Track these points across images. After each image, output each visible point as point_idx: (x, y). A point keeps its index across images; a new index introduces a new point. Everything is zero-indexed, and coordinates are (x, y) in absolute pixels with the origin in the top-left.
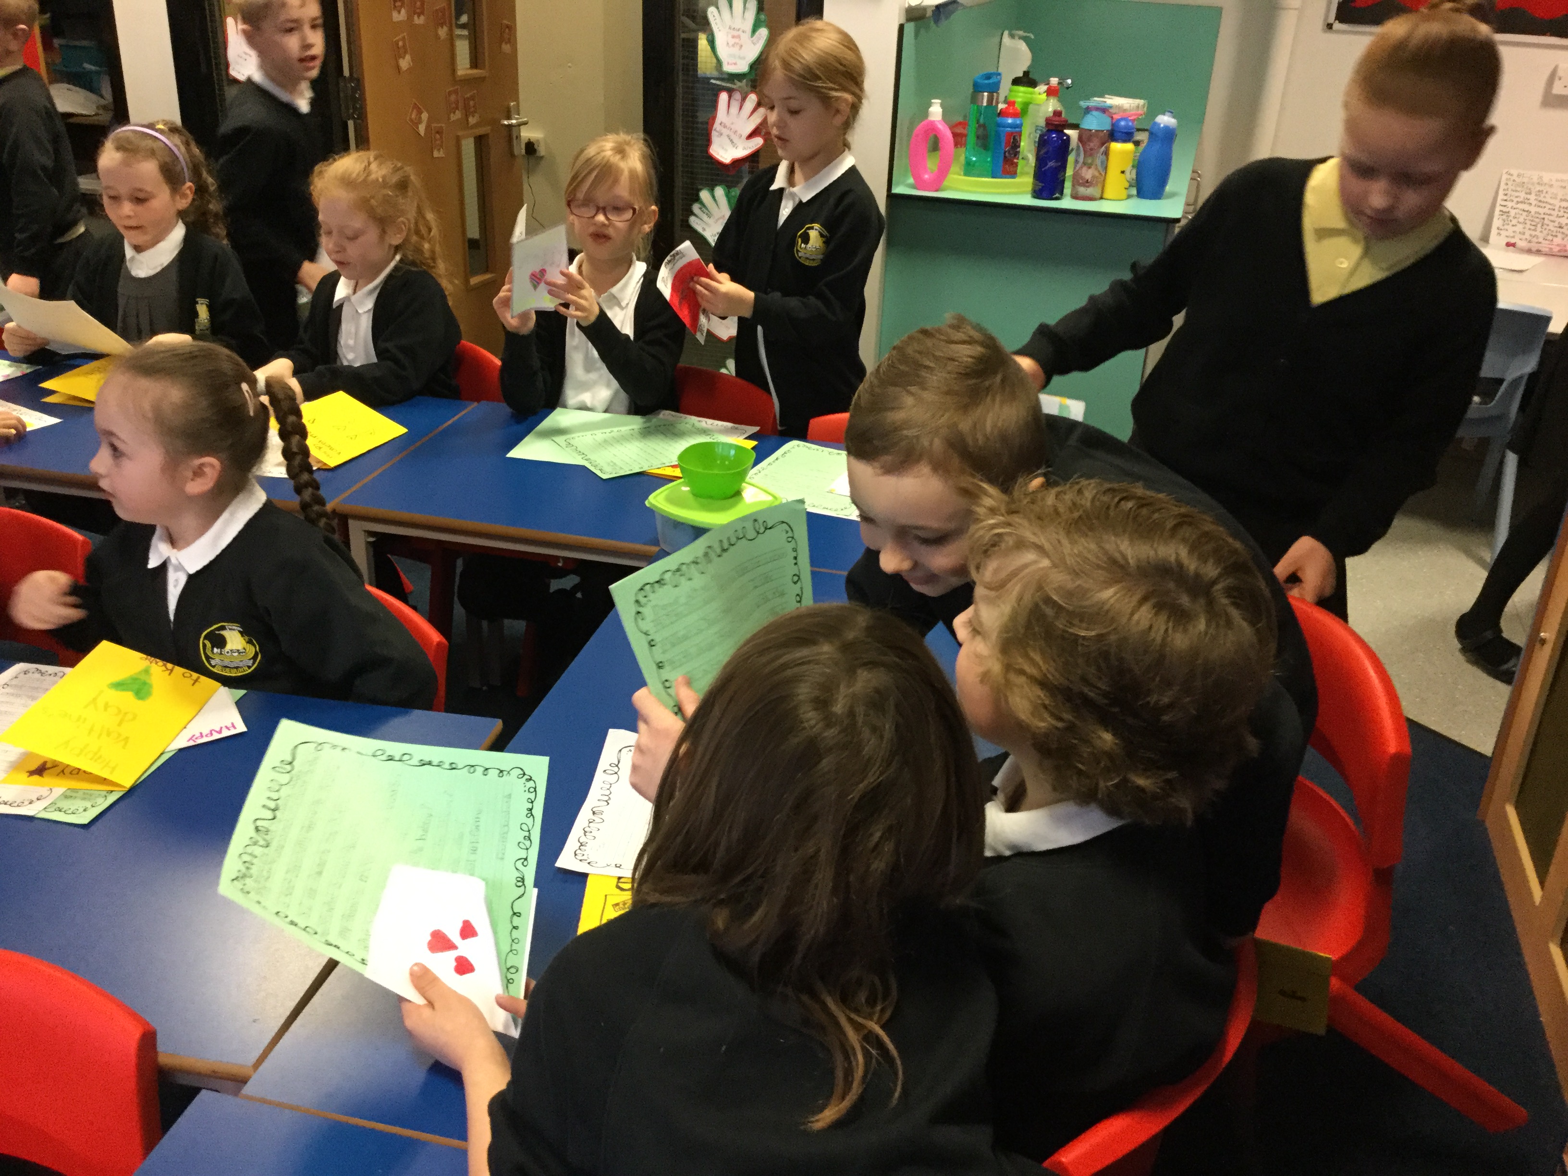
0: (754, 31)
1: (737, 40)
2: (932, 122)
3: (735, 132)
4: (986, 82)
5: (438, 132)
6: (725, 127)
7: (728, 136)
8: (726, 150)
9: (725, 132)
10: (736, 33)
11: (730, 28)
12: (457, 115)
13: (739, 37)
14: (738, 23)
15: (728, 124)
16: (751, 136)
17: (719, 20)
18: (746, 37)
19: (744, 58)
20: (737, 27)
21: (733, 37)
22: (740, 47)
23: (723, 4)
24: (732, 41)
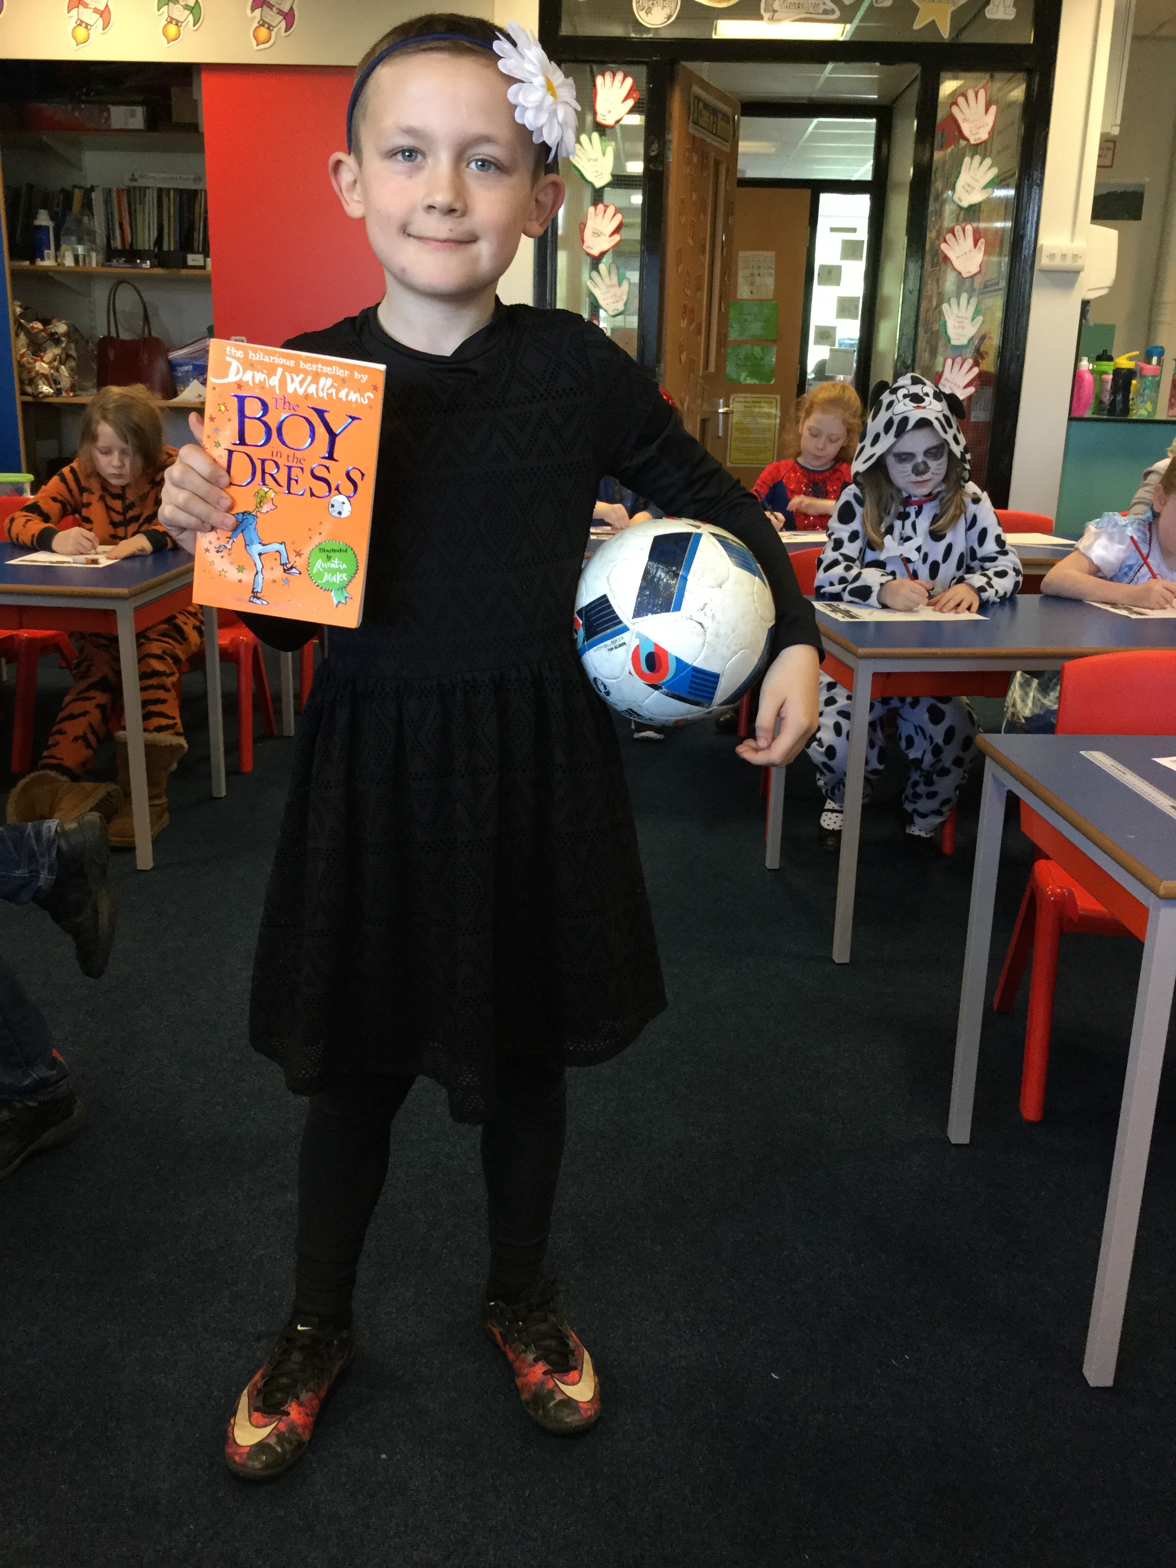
0: (973, 320)
1: (961, 324)
3: (955, 384)
6: (948, 381)
9: (948, 384)
10: (960, 320)
11: (957, 316)
13: (962, 322)
14: (963, 313)
15: (950, 379)
16: (965, 387)
17: (949, 312)
18: (967, 323)
19: (963, 336)
20: (961, 315)
21: (959, 322)
22: (964, 328)
23: (953, 301)
24: (957, 325)
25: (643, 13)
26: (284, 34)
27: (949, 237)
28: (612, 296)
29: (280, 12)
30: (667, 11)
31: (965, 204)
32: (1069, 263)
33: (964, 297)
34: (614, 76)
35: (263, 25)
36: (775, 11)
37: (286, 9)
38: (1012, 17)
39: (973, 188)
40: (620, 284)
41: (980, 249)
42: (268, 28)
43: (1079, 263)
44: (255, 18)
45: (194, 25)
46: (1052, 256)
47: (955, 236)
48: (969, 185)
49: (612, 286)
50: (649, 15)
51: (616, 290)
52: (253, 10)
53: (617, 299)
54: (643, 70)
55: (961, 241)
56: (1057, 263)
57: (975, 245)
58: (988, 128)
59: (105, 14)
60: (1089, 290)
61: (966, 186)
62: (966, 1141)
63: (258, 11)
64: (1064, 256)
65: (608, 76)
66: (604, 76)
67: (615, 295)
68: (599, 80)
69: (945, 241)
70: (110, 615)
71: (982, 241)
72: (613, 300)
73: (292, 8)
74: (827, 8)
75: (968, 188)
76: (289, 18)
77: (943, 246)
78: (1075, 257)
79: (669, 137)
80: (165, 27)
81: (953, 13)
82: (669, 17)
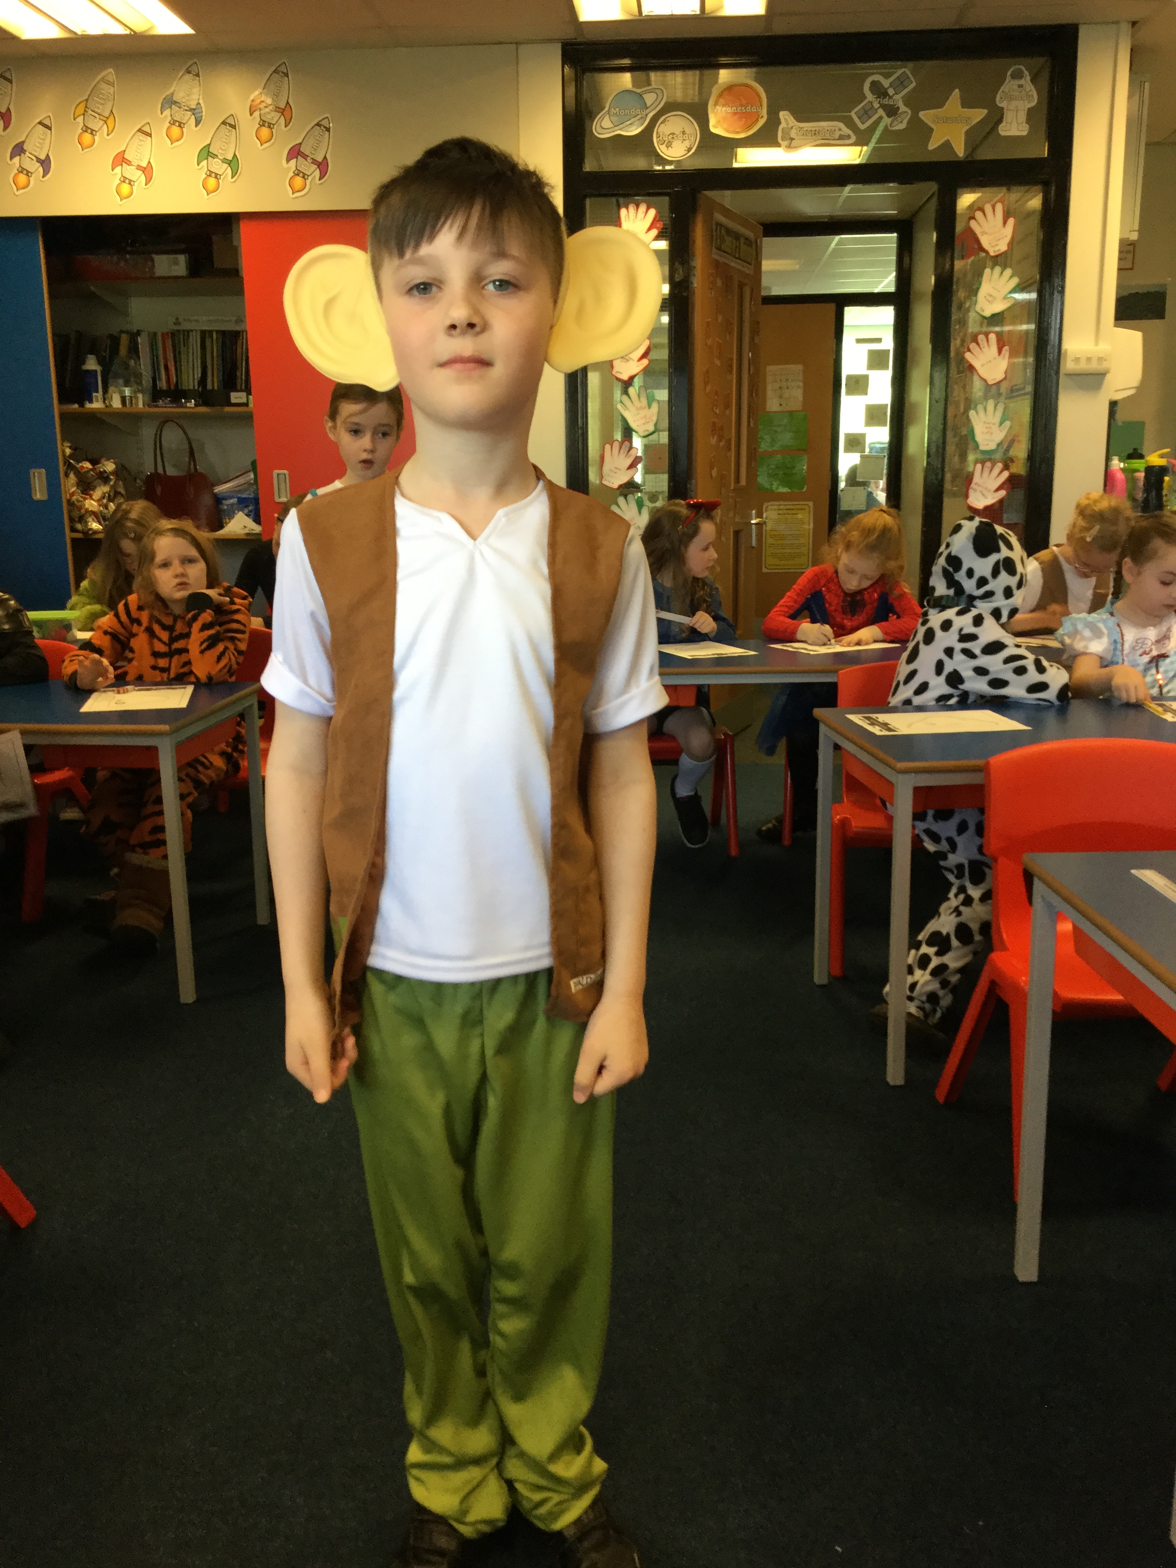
0: (1001, 424)
1: (989, 430)
2: (1114, 471)
3: (986, 488)
6: (979, 485)
7: (981, 492)
8: (979, 501)
9: (979, 489)
10: (988, 426)
11: (984, 422)
13: (991, 427)
16: (997, 491)
17: (976, 419)
18: (995, 428)
19: (993, 440)
22: (992, 433)
23: (980, 407)
24: (986, 430)
25: (663, 148)
26: (318, 182)
27: (973, 346)
28: (642, 418)
29: (314, 162)
30: (687, 144)
31: (987, 314)
32: (1094, 366)
33: (991, 403)
34: (638, 207)
35: (298, 175)
36: (792, 139)
37: (320, 159)
38: (1025, 133)
39: (995, 298)
40: (649, 406)
41: (1004, 357)
42: (303, 177)
43: (1105, 365)
44: (289, 169)
45: (232, 178)
46: (1077, 360)
47: (978, 344)
48: (990, 296)
49: (642, 408)
50: (670, 148)
51: (646, 412)
52: (288, 160)
53: (647, 421)
54: (667, 199)
55: (986, 350)
56: (1083, 366)
57: (1000, 351)
58: (1008, 239)
59: (147, 171)
60: (1117, 391)
61: (988, 297)
62: (1034, 1278)
63: (293, 162)
64: (1089, 359)
65: (632, 208)
66: (627, 208)
67: (645, 416)
68: (623, 212)
69: (969, 350)
70: (152, 751)
71: (1006, 348)
72: (643, 421)
73: (325, 158)
74: (843, 133)
75: (990, 299)
76: (323, 166)
77: (968, 355)
78: (1100, 359)
79: (693, 264)
80: (205, 179)
81: (967, 133)
82: (689, 150)
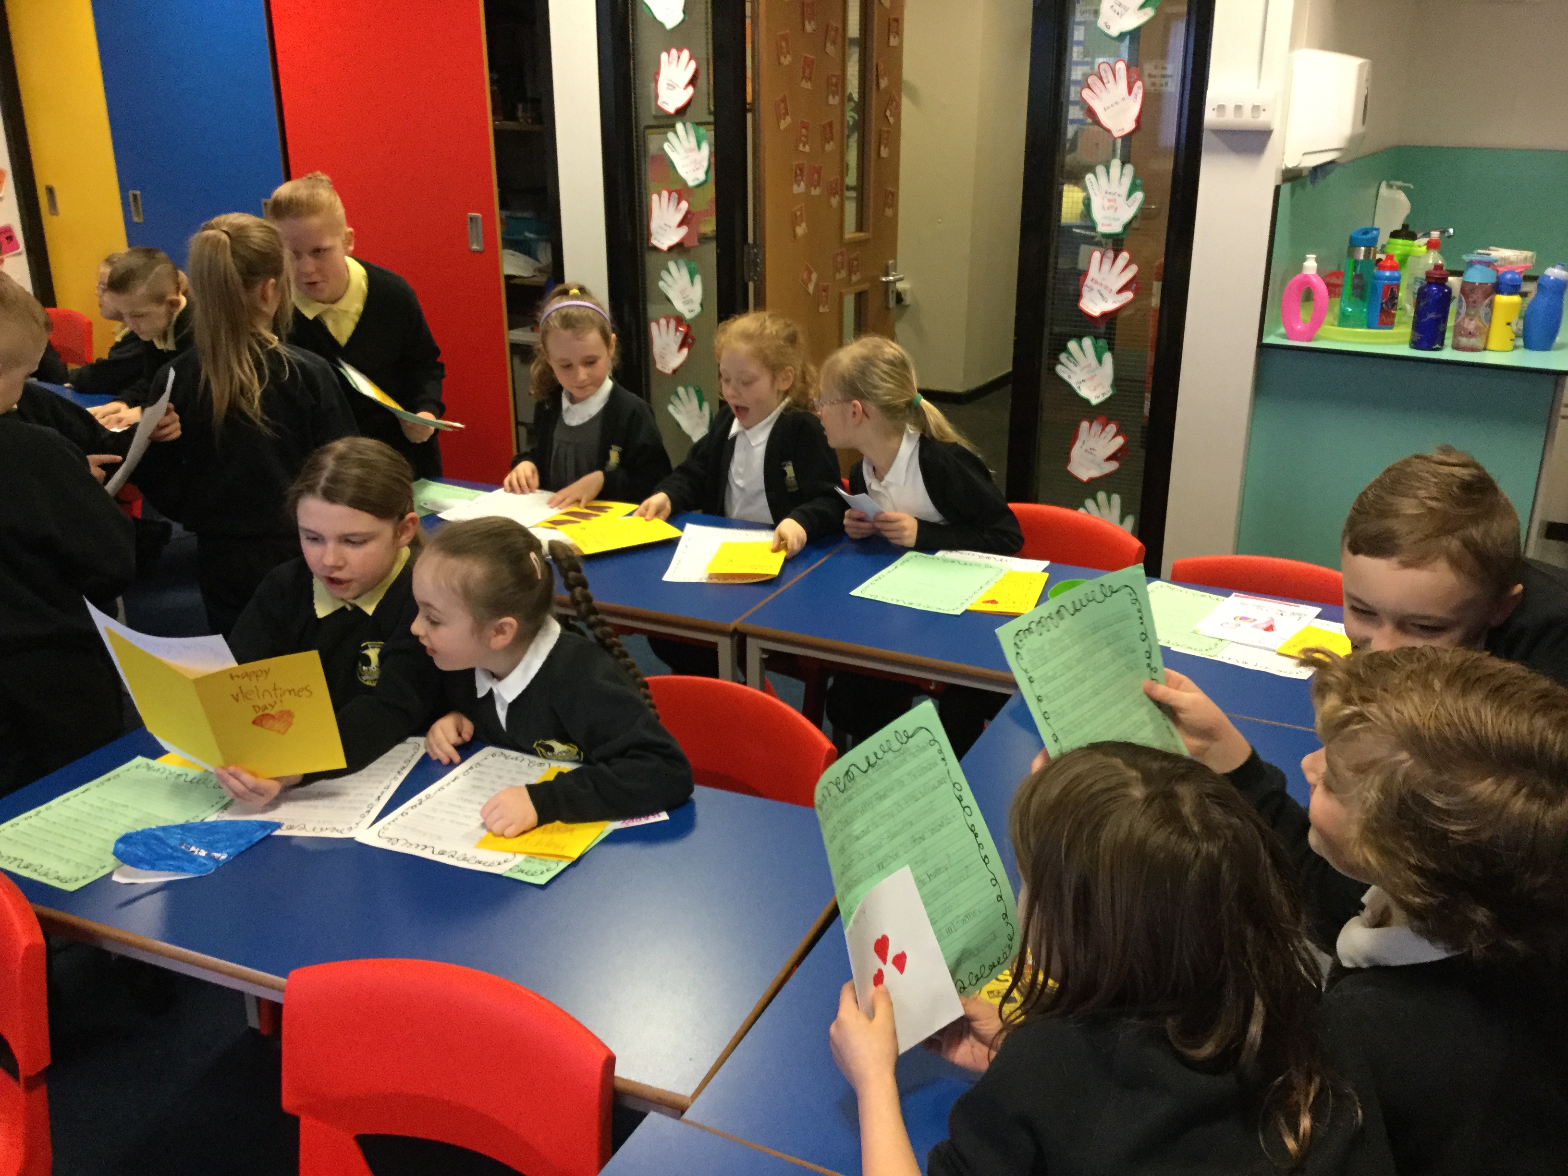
0: (1130, 195)
2: (1306, 276)
3: (1106, 287)
4: (1364, 237)
5: (824, 291)
6: (1096, 282)
7: (1099, 291)
8: (1096, 304)
9: (1096, 287)
10: (1111, 197)
11: (1106, 193)
12: (843, 274)
13: (1113, 202)
14: (1115, 187)
15: (1099, 281)
16: (1120, 291)
17: (1095, 186)
18: (1121, 201)
19: (1118, 220)
20: (1112, 190)
21: (1109, 200)
22: (1116, 209)
23: (1100, 169)
24: (1107, 204)
27: (1095, 82)
28: (690, 162)
31: (1114, 32)
32: (1247, 120)
33: (1116, 163)
39: (1126, 9)
40: (699, 147)
41: (1136, 94)
43: (1264, 118)
46: (1221, 109)
47: (1101, 80)
48: (1120, 5)
49: (691, 150)
51: (695, 155)
53: (697, 166)
55: (1111, 85)
56: (1232, 120)
57: (1130, 91)
64: (1239, 110)
67: (695, 161)
69: (1091, 89)
71: (1139, 84)
72: (693, 167)
75: (1117, 9)
77: (1087, 95)
78: (1256, 109)
